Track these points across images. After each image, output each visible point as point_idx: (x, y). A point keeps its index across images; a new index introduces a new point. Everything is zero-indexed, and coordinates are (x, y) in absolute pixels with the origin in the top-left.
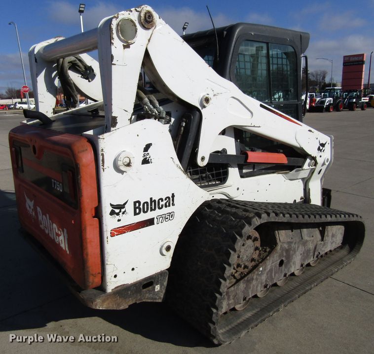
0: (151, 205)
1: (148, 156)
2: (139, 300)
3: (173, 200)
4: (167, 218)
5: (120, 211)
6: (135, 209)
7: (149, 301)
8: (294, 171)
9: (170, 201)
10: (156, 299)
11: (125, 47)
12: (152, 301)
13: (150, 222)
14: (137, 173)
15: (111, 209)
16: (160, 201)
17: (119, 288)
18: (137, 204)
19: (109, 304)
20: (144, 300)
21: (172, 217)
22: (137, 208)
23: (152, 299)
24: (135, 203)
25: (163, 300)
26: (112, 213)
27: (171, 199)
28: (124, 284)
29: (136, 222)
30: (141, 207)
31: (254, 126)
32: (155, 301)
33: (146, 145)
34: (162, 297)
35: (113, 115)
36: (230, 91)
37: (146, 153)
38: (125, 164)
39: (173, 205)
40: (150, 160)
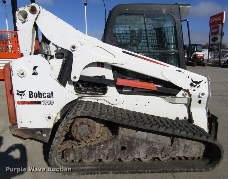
0: (39, 95)
1: (36, 72)
2: (34, 137)
3: (52, 95)
4: (49, 103)
5: (22, 94)
6: (30, 95)
7: (40, 140)
8: (170, 97)
9: (51, 95)
10: (44, 140)
11: (22, 23)
12: (41, 140)
13: (39, 103)
14: (30, 78)
15: (17, 92)
16: (44, 94)
17: (24, 128)
18: (31, 93)
19: (18, 133)
20: (37, 138)
21: (52, 103)
22: (31, 94)
23: (42, 139)
24: (30, 92)
25: (48, 142)
26: (18, 94)
27: (51, 94)
28: (26, 127)
29: (31, 101)
30: (33, 94)
31: (116, 63)
32: (43, 141)
33: (35, 67)
34: (48, 140)
35: (21, 52)
36: (94, 42)
37: (35, 70)
38: (21, 73)
39: (52, 97)
40: (37, 74)
